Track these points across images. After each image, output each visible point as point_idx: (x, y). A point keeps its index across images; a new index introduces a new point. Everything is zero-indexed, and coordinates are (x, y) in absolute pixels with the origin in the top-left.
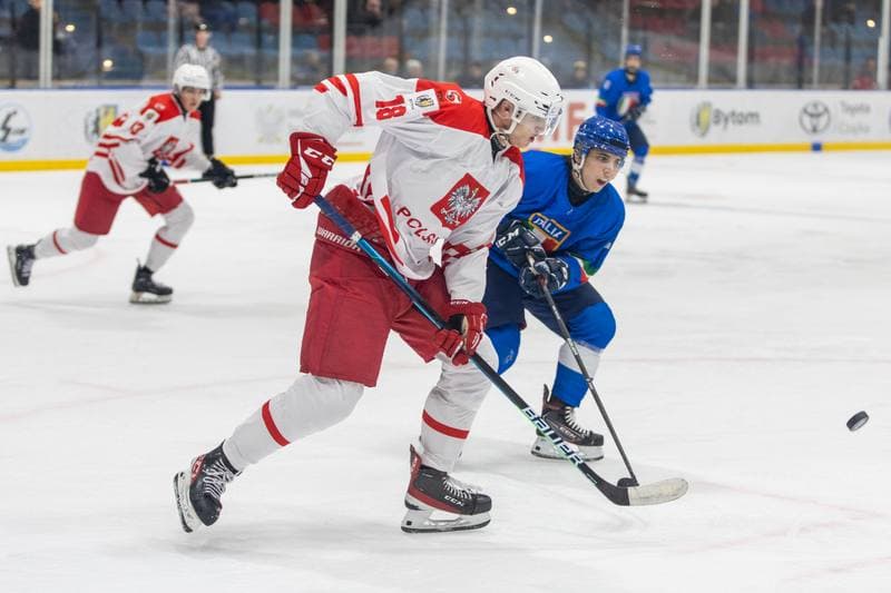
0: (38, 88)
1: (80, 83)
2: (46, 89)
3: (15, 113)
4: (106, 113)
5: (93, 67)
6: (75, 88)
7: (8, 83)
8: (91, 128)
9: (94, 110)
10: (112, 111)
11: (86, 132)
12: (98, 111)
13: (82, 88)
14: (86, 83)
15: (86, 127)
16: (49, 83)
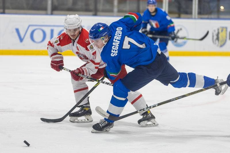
0: (192, 18)
1: (210, 16)
2: (195, 18)
3: (181, 29)
4: (222, 31)
5: (216, 10)
6: (208, 19)
7: (177, 15)
8: (215, 37)
9: (216, 29)
10: (225, 29)
11: (213, 39)
12: (218, 30)
13: (211, 19)
14: (213, 16)
15: (213, 36)
16: (197, 16)
